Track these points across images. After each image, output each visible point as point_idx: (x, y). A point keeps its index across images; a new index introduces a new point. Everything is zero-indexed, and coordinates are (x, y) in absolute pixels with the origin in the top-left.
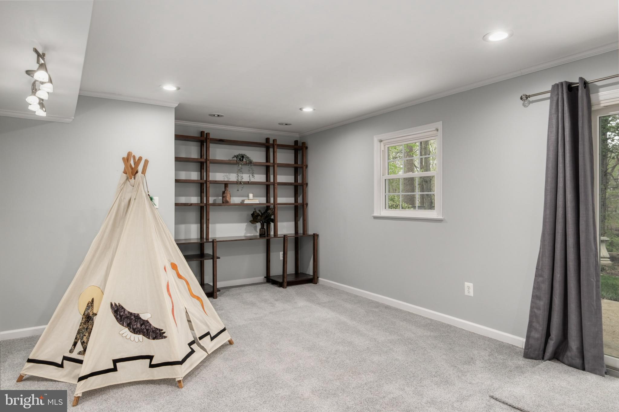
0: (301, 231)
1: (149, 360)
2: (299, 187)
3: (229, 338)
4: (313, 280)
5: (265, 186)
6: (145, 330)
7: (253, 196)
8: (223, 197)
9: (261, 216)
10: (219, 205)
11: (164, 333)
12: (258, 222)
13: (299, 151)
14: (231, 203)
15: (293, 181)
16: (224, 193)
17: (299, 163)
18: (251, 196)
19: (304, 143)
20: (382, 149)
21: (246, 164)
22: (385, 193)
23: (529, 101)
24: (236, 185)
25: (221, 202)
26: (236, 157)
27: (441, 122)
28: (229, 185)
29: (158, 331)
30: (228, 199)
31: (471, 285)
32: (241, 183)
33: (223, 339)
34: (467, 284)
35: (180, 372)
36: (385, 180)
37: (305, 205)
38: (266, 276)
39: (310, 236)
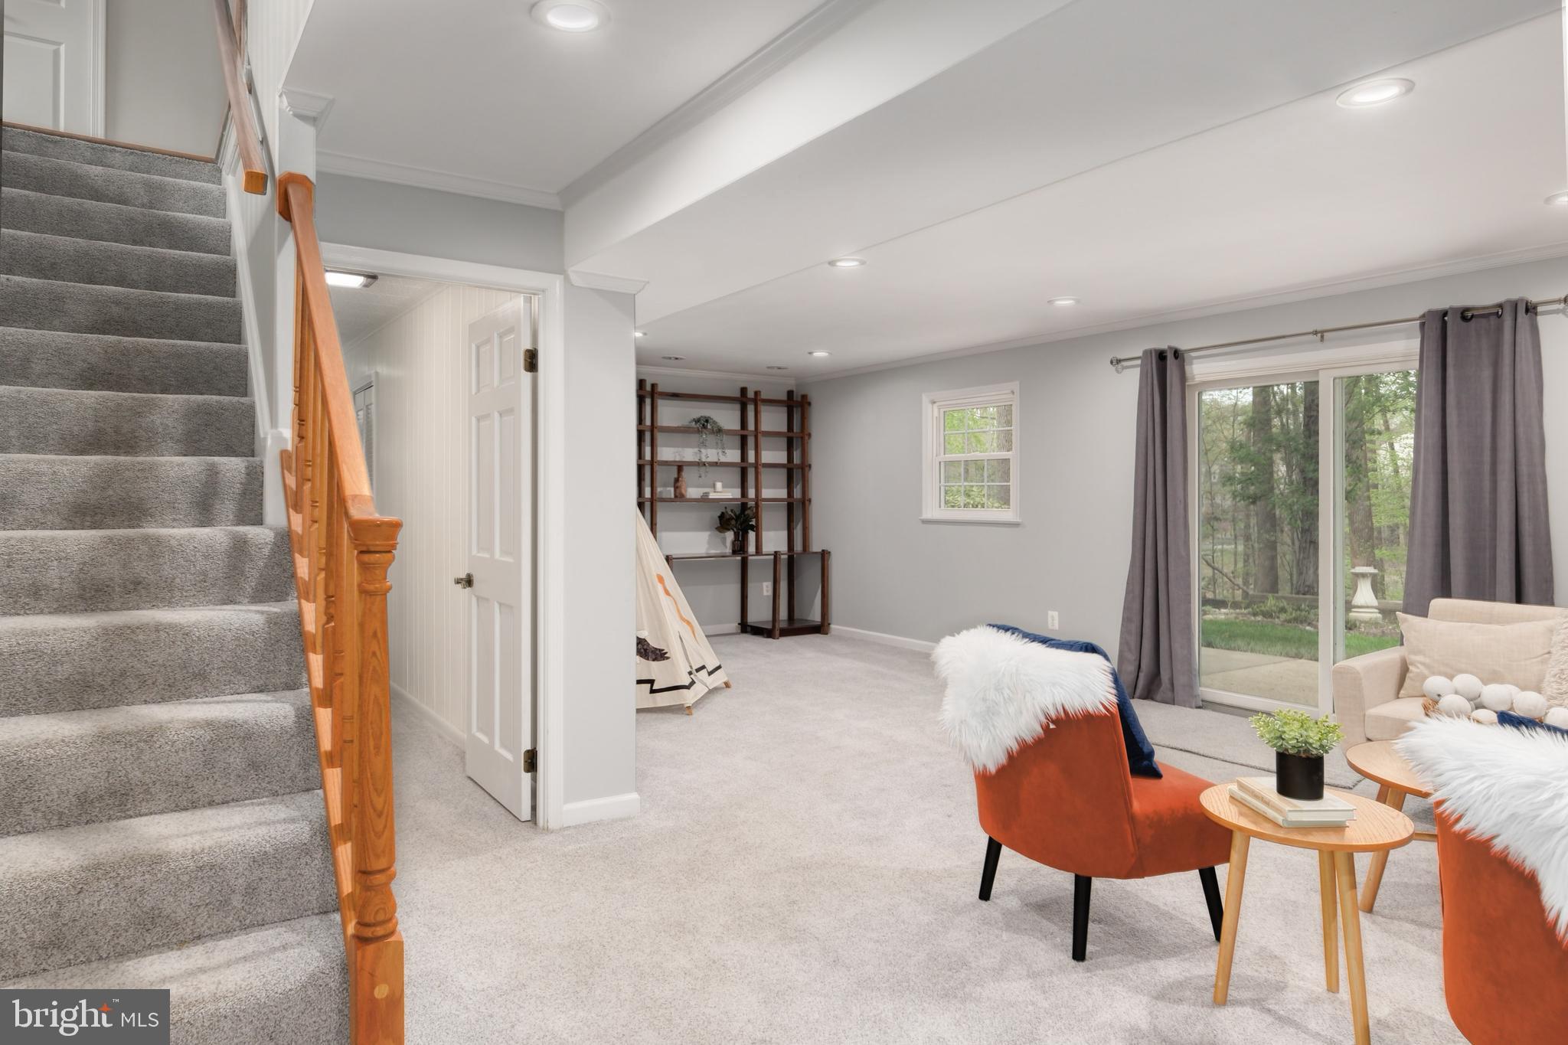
0: (798, 547)
1: (649, 685)
2: (795, 470)
3: (725, 680)
4: (820, 628)
5: (739, 469)
6: (642, 650)
7: (723, 487)
8: (676, 488)
9: (736, 520)
10: (670, 500)
11: (666, 653)
12: (729, 530)
13: (795, 409)
14: (688, 497)
15: (785, 461)
16: (677, 480)
17: (795, 431)
18: (719, 485)
19: (804, 397)
20: (936, 414)
21: (713, 432)
22: (940, 482)
23: (1122, 366)
24: (696, 468)
25: (673, 496)
26: (697, 421)
27: (1018, 383)
28: (685, 468)
29: (658, 652)
30: (683, 491)
31: (1055, 614)
32: (704, 464)
33: (719, 679)
34: (1050, 613)
35: (689, 697)
36: (940, 463)
37: (805, 502)
38: (740, 622)
39: (816, 553)
